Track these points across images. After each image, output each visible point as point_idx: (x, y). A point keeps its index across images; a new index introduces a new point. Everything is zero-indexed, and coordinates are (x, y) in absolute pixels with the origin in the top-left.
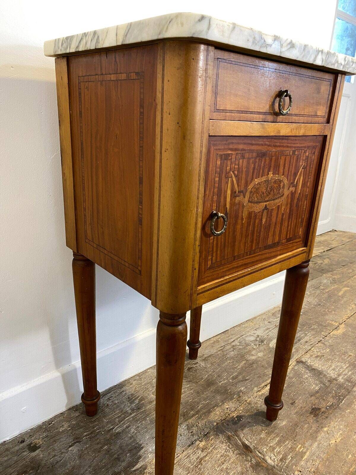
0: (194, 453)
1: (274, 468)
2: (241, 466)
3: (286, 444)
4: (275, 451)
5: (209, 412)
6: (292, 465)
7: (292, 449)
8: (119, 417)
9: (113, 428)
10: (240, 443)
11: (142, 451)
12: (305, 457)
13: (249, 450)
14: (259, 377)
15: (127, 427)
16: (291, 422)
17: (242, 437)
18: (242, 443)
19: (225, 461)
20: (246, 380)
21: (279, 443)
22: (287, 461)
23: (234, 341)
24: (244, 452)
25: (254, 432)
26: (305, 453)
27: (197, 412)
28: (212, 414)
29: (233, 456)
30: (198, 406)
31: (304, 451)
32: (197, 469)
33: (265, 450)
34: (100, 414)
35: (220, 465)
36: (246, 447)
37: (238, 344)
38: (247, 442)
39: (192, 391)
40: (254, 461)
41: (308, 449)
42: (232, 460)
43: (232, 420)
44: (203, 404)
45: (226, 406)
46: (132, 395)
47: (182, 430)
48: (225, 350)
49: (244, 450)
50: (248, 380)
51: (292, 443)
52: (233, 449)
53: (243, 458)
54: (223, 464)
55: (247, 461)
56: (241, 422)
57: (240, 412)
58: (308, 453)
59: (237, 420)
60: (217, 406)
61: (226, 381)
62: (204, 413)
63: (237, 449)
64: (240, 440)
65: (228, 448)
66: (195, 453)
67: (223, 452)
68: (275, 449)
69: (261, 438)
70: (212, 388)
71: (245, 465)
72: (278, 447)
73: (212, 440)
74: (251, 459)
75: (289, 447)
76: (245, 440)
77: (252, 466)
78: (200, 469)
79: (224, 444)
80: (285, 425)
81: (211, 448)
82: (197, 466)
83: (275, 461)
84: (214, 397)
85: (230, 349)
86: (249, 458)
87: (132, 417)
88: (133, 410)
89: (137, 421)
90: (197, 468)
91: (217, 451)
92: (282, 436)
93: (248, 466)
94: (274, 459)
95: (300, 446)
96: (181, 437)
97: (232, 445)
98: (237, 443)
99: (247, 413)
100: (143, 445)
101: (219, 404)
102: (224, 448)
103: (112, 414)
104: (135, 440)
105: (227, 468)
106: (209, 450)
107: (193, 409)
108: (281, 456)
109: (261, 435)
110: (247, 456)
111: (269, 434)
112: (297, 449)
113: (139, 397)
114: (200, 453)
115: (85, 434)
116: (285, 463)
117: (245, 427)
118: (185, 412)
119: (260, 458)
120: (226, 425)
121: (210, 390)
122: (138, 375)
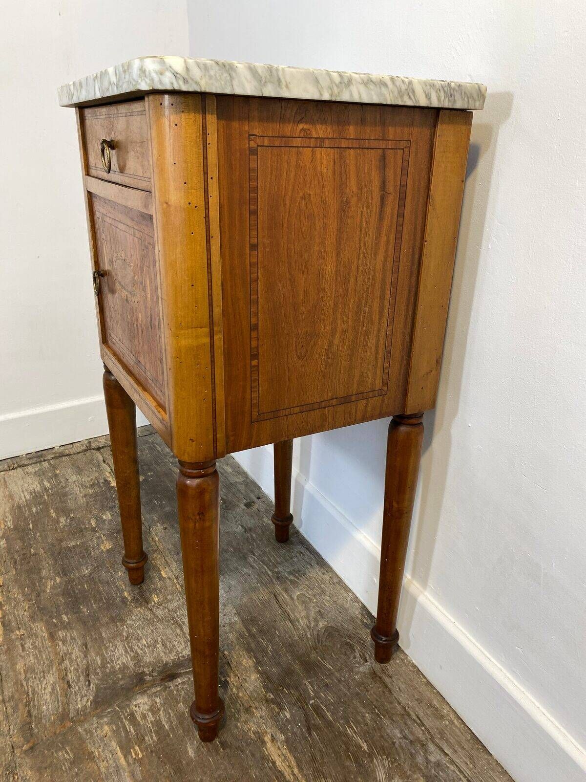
1: (127, 700)
2: (150, 663)
3: (154, 734)
4: (150, 713)
5: (249, 650)
6: (117, 726)
7: (140, 740)
8: (270, 561)
9: (254, 555)
10: (182, 671)
12: (120, 754)
13: (166, 678)
14: (313, 759)
15: (252, 567)
16: (188, 764)
17: (189, 676)
18: (180, 673)
19: (166, 647)
20: (309, 730)
21: (158, 724)
22: (127, 723)
23: (446, 754)
24: (166, 671)
26: (125, 757)
27: (252, 636)
28: (244, 653)
29: (169, 658)
30: (263, 640)
31: (130, 758)
32: (169, 619)
33: (158, 700)
34: (277, 545)
35: (163, 641)
36: (172, 677)
37: (432, 759)
38: (179, 680)
39: (296, 638)
40: (148, 678)
41: (129, 764)
42: (162, 654)
43: (222, 673)
44: (268, 646)
45: (254, 676)
46: (304, 574)
48: (409, 723)
49: (168, 673)
50: (310, 734)
51: (150, 744)
52: (176, 660)
53: (159, 667)
54: (163, 645)
55: (152, 670)
57: (234, 690)
58: (122, 761)
59: (220, 680)
60: (258, 663)
61: (312, 693)
62: (248, 644)
63: (173, 664)
64: (186, 673)
65: (180, 655)
67: (179, 650)
68: (153, 714)
69: (178, 702)
70: (297, 667)
71: (148, 667)
72: (153, 720)
74: (153, 676)
75: (147, 738)
76: (184, 679)
77: (143, 672)
80: (187, 752)
82: (173, 619)
83: (136, 706)
84: (278, 664)
85: (412, 733)
86: (155, 674)
87: (266, 572)
88: (278, 573)
89: (259, 575)
91: (182, 643)
92: (169, 736)
93: (146, 670)
94: (139, 707)
95: (140, 756)
97: (182, 661)
98: (183, 667)
99: (231, 699)
101: (261, 667)
102: (184, 652)
103: (276, 555)
104: (231, 571)
105: (155, 647)
107: (260, 632)
108: (139, 719)
109: (183, 704)
110: (160, 673)
111: (180, 716)
112: (137, 748)
113: (300, 580)
115: (254, 535)
116: (126, 718)
118: (257, 622)
119: (149, 688)
121: (295, 662)
122: (340, 582)
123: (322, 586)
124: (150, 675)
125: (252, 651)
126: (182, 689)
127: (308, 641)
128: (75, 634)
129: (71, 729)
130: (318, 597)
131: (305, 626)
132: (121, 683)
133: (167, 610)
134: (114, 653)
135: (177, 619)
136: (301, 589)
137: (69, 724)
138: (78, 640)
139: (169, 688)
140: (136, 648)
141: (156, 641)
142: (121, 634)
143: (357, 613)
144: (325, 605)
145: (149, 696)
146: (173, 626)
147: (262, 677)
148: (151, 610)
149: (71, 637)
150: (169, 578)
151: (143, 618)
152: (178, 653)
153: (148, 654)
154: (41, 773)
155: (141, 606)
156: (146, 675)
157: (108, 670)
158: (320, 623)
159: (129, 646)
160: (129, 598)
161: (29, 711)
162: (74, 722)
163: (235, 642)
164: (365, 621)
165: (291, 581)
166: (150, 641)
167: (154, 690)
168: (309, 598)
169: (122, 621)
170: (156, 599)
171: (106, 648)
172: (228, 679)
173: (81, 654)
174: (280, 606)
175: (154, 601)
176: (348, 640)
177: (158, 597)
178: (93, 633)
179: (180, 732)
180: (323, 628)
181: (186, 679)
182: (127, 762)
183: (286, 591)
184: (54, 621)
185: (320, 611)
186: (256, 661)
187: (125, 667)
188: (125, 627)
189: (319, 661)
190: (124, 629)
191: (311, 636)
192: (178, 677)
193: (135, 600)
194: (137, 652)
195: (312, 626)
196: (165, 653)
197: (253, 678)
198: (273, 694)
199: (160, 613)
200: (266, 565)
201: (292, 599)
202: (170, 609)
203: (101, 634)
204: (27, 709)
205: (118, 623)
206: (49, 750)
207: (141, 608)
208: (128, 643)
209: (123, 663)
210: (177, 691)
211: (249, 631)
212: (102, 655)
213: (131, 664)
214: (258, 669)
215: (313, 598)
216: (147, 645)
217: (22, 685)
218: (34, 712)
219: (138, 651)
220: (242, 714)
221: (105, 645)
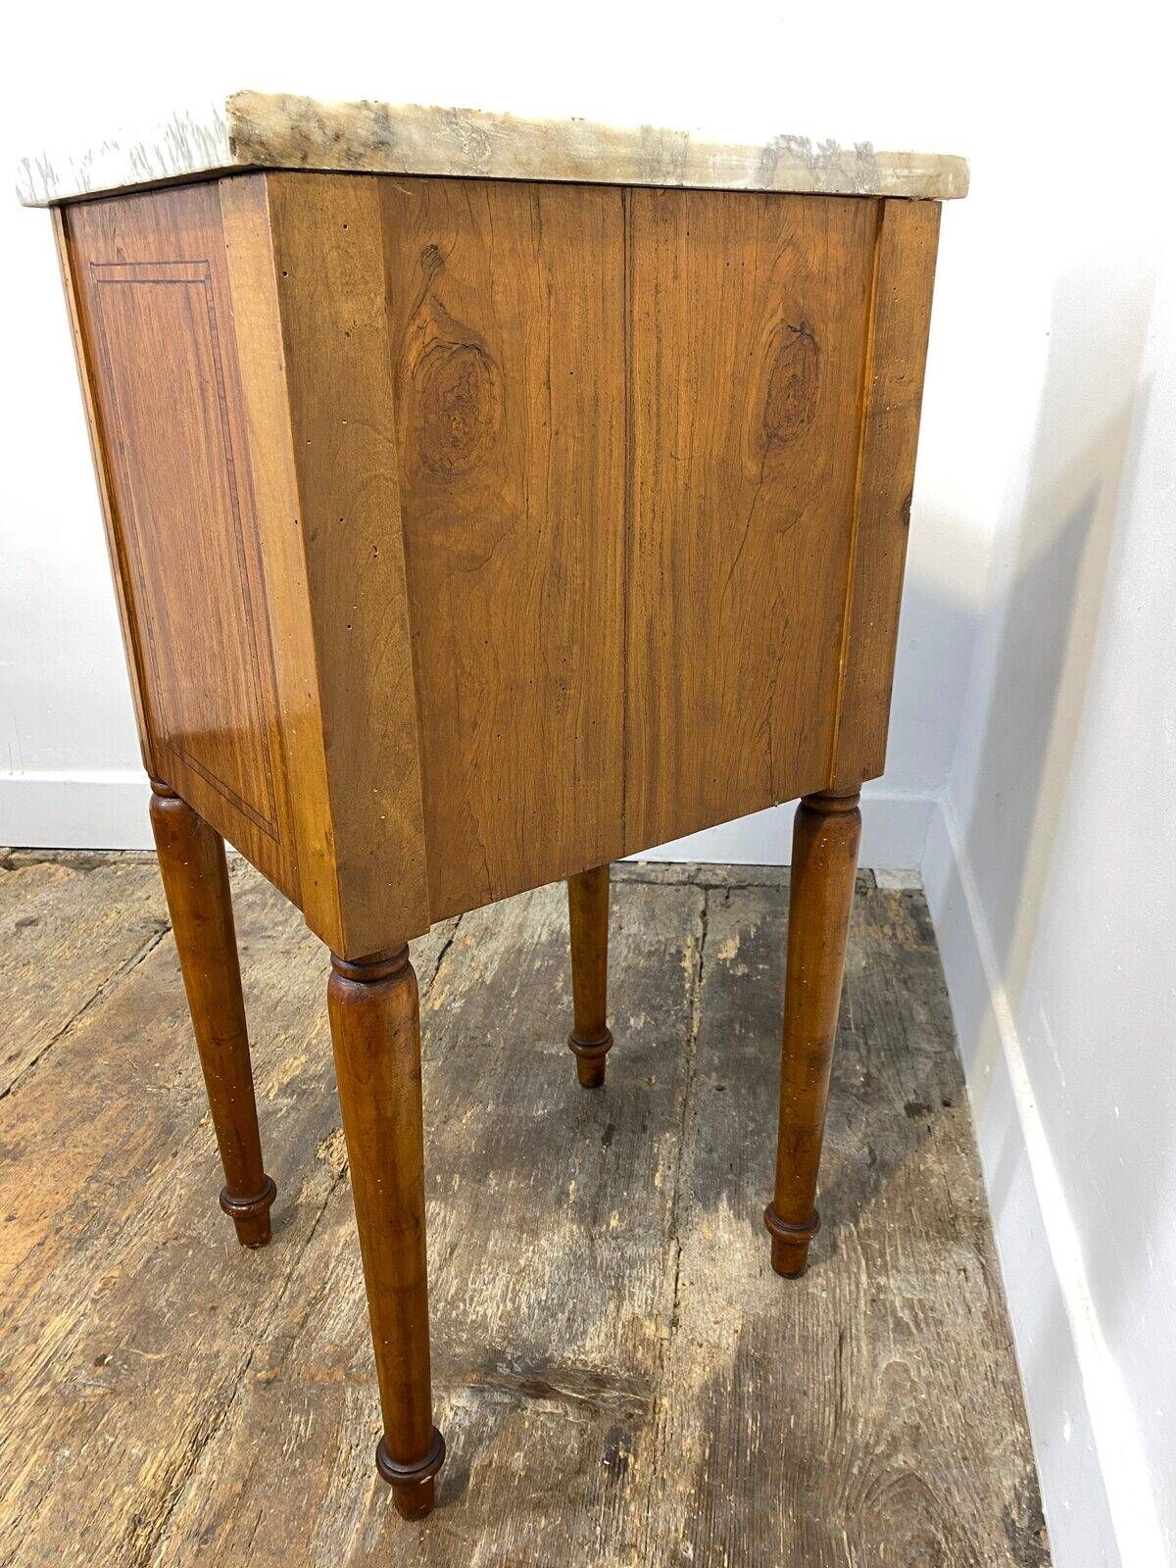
0: (649, 1301)
1: (445, 1387)
2: (525, 1341)
4: (462, 1438)
5: (711, 1424)
8: (882, 1255)
9: (856, 1225)
10: (564, 1391)
11: (749, 1232)
12: (374, 1480)
13: (530, 1387)
17: (569, 1409)
18: (559, 1393)
19: (570, 1327)
24: (538, 1374)
25: (547, 1450)
26: (377, 1492)
27: (738, 1398)
28: (698, 1424)
29: (561, 1352)
30: (755, 1419)
31: (383, 1498)
32: (613, 1273)
33: (491, 1421)
35: (573, 1312)
36: (541, 1391)
38: (548, 1406)
39: (825, 1459)
40: (503, 1369)
41: (373, 1509)
42: (554, 1337)
43: (627, 1441)
44: (753, 1440)
45: (684, 1487)
47: (724, 1332)
49: (540, 1379)
52: (570, 1362)
53: (532, 1359)
54: (569, 1319)
55: (519, 1357)
56: (603, 1455)
57: (628, 1489)
58: (369, 1496)
59: (617, 1452)
60: (711, 1463)
62: (718, 1409)
63: (560, 1367)
64: (569, 1399)
65: (583, 1357)
66: (646, 1303)
67: (588, 1344)
68: (465, 1442)
69: (518, 1446)
70: (783, 1524)
71: (517, 1347)
72: (460, 1453)
73: (634, 1346)
74: (512, 1369)
76: (557, 1408)
77: (502, 1353)
78: (606, 1277)
79: (598, 1362)
81: (620, 1332)
82: (617, 1279)
83: (452, 1409)
86: (518, 1368)
88: (879, 1288)
90: (614, 1276)
93: (509, 1350)
94: (456, 1414)
96: (713, 1319)
97: (578, 1371)
98: (571, 1382)
100: (761, 1239)
101: (711, 1475)
102: (593, 1355)
105: (554, 1315)
106: (620, 1325)
107: (757, 1400)
109: (525, 1457)
110: (527, 1370)
113: (920, 1330)
114: (637, 1308)
115: (884, 1181)
117: (581, 1449)
118: (766, 1373)
119: (493, 1388)
120: (631, 1411)
123: (964, 1372)
124: (510, 1366)
125: (716, 1430)
126: (543, 1425)
127: (846, 1480)
128: (452, 1218)
129: (338, 1387)
130: (935, 1392)
131: (861, 1442)
132: (458, 1350)
133: (620, 1253)
134: (485, 1288)
135: (626, 1281)
136: (909, 1354)
137: (340, 1375)
138: (449, 1232)
139: (522, 1410)
140: (524, 1298)
141: (562, 1305)
142: (516, 1259)
143: (1007, 1483)
144: (941, 1421)
145: (483, 1404)
146: (609, 1293)
147: (697, 1498)
148: (592, 1240)
149: (444, 1221)
150: (662, 1193)
151: (571, 1249)
152: (582, 1349)
153: (533, 1323)
154: (251, 1434)
155: (581, 1221)
156: (504, 1360)
157: (454, 1315)
158: (901, 1457)
159: (514, 1288)
160: (572, 1197)
161: (307, 1316)
162: (348, 1375)
163: (696, 1390)
164: (1014, 1515)
165: (898, 1322)
166: (553, 1299)
167: (497, 1397)
168: (913, 1381)
169: (535, 1234)
170: (614, 1223)
171: (479, 1272)
172: (631, 1460)
173: (437, 1259)
174: (838, 1367)
175: (608, 1226)
176: (940, 1537)
177: (621, 1220)
178: (476, 1233)
179: (485, 1507)
180: (900, 1470)
181: (560, 1411)
182: (373, 1504)
183: (874, 1337)
184: (439, 1178)
185: (918, 1428)
186: (710, 1457)
187: (483, 1325)
188: (531, 1248)
189: (840, 1541)
190: (527, 1250)
191: (860, 1472)
192: (550, 1398)
193: (579, 1207)
194: (518, 1309)
195: (879, 1450)
196: (561, 1338)
197: (680, 1488)
198: (694, 1550)
199: (604, 1253)
200: (867, 1260)
201: (875, 1365)
202: (627, 1256)
203: (488, 1239)
204: (308, 1309)
205: (525, 1235)
206: (287, 1402)
207: (579, 1228)
208: (517, 1281)
209: (485, 1315)
210: (532, 1424)
211: (738, 1381)
212: (464, 1281)
213: (495, 1325)
214: (701, 1476)
215: (924, 1388)
216: (543, 1303)
217: (327, 1266)
218: (312, 1322)
219: (523, 1306)
220: (610, 1550)
221: (479, 1264)
